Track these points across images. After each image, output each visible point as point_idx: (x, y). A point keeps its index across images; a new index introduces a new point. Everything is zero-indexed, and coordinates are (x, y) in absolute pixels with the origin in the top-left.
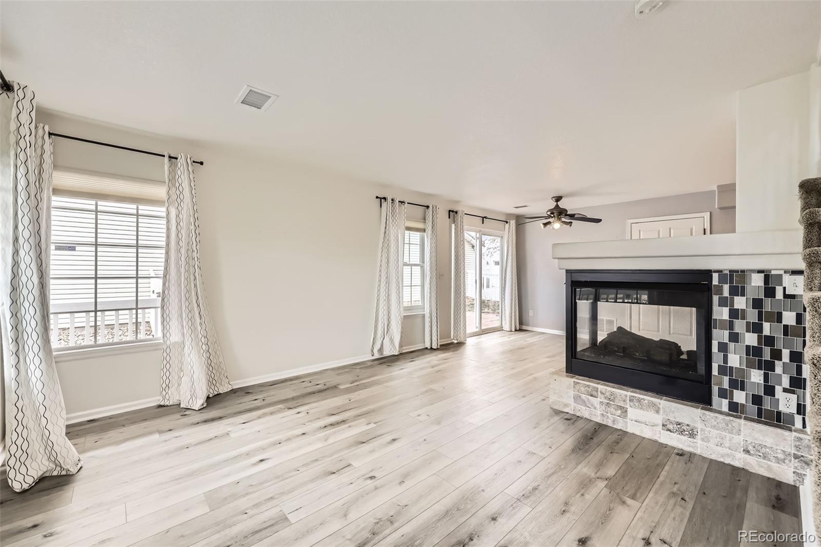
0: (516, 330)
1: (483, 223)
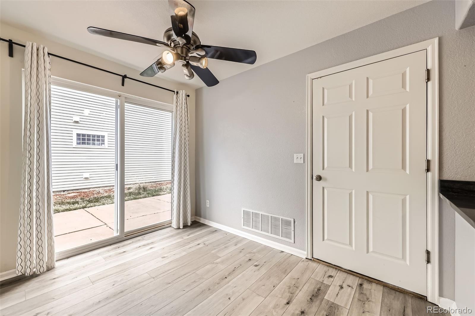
0: (185, 226)
1: (123, 85)
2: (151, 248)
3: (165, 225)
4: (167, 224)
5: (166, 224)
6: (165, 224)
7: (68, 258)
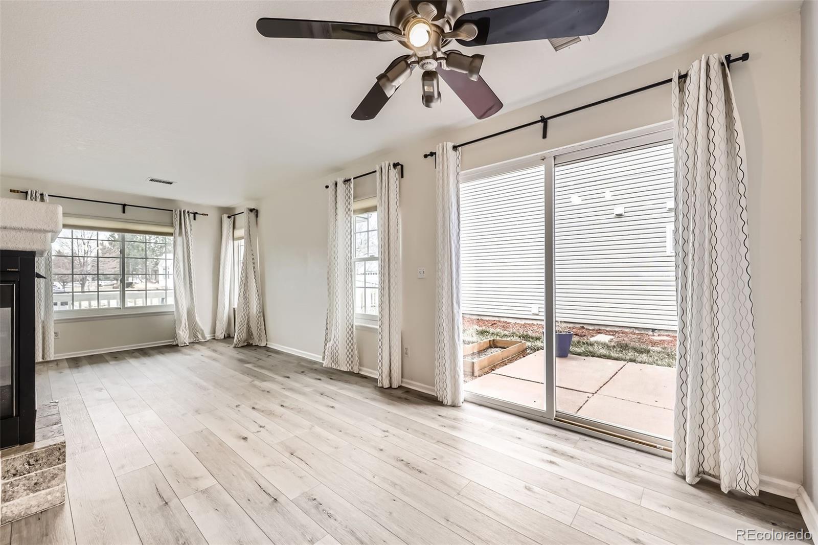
2: (552, 462)
3: (656, 447)
4: (664, 449)
5: (663, 447)
6: (658, 446)
7: (480, 405)
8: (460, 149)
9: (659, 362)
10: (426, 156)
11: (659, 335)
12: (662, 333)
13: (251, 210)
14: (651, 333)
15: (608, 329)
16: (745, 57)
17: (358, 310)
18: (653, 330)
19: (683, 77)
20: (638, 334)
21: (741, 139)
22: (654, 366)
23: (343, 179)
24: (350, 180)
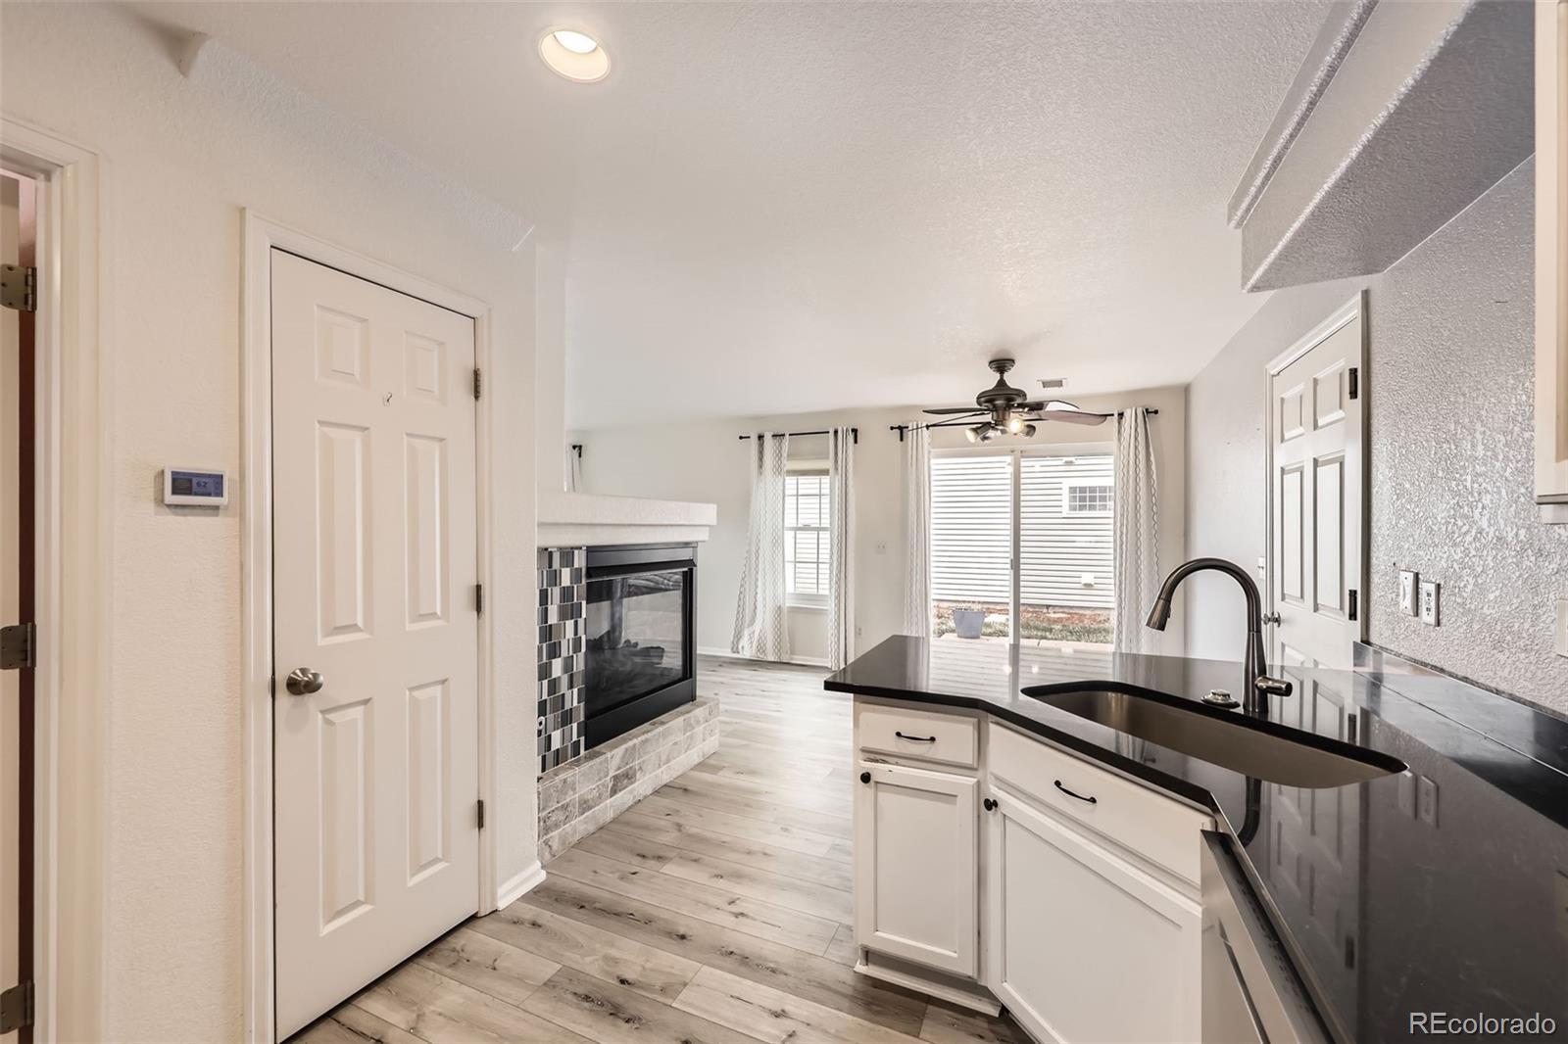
8: (931, 428)
9: (1069, 638)
10: (892, 428)
11: (1054, 613)
12: (1057, 609)
13: (574, 447)
14: (1045, 610)
15: (998, 607)
16: (1156, 412)
17: (790, 588)
18: (1048, 607)
19: (1121, 415)
20: (1033, 612)
21: (1153, 467)
22: (1064, 641)
23: (772, 433)
24: (783, 435)
